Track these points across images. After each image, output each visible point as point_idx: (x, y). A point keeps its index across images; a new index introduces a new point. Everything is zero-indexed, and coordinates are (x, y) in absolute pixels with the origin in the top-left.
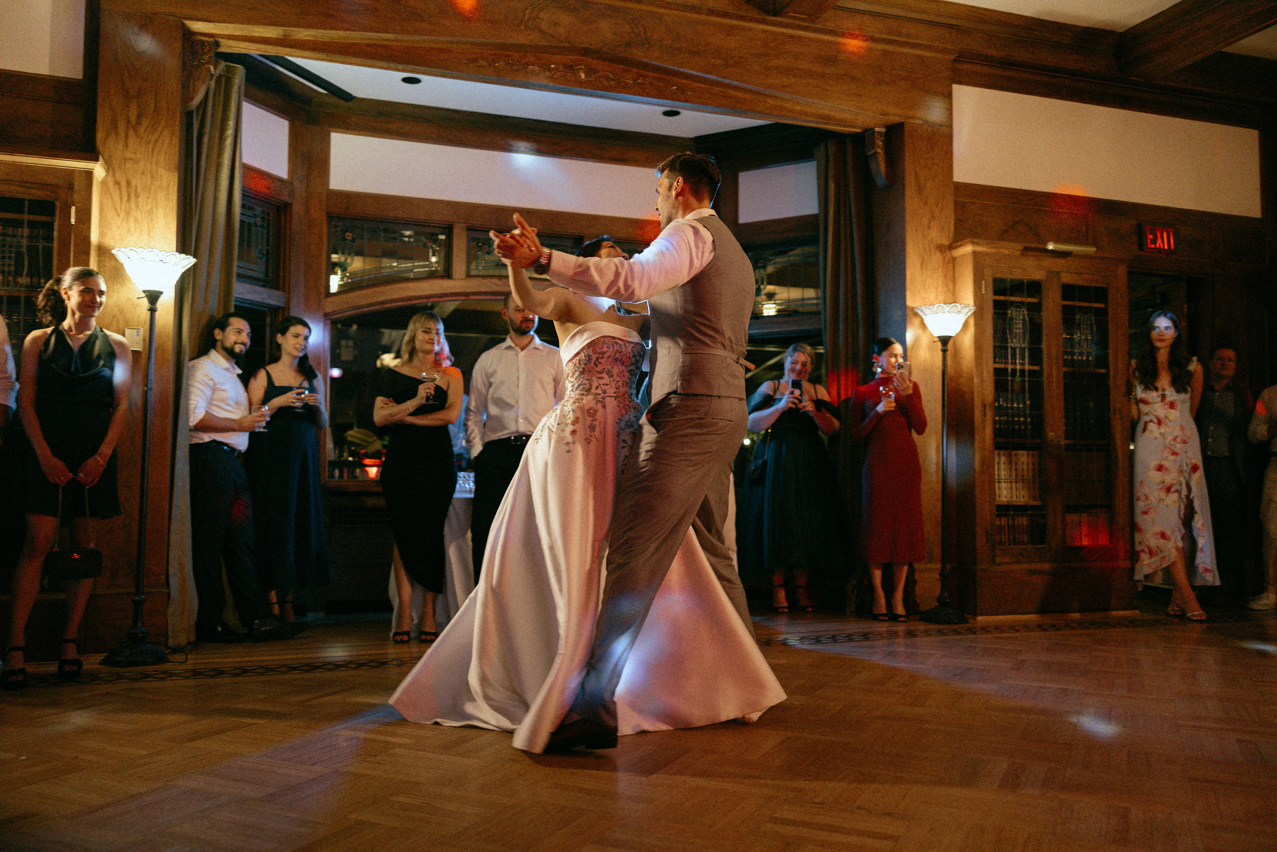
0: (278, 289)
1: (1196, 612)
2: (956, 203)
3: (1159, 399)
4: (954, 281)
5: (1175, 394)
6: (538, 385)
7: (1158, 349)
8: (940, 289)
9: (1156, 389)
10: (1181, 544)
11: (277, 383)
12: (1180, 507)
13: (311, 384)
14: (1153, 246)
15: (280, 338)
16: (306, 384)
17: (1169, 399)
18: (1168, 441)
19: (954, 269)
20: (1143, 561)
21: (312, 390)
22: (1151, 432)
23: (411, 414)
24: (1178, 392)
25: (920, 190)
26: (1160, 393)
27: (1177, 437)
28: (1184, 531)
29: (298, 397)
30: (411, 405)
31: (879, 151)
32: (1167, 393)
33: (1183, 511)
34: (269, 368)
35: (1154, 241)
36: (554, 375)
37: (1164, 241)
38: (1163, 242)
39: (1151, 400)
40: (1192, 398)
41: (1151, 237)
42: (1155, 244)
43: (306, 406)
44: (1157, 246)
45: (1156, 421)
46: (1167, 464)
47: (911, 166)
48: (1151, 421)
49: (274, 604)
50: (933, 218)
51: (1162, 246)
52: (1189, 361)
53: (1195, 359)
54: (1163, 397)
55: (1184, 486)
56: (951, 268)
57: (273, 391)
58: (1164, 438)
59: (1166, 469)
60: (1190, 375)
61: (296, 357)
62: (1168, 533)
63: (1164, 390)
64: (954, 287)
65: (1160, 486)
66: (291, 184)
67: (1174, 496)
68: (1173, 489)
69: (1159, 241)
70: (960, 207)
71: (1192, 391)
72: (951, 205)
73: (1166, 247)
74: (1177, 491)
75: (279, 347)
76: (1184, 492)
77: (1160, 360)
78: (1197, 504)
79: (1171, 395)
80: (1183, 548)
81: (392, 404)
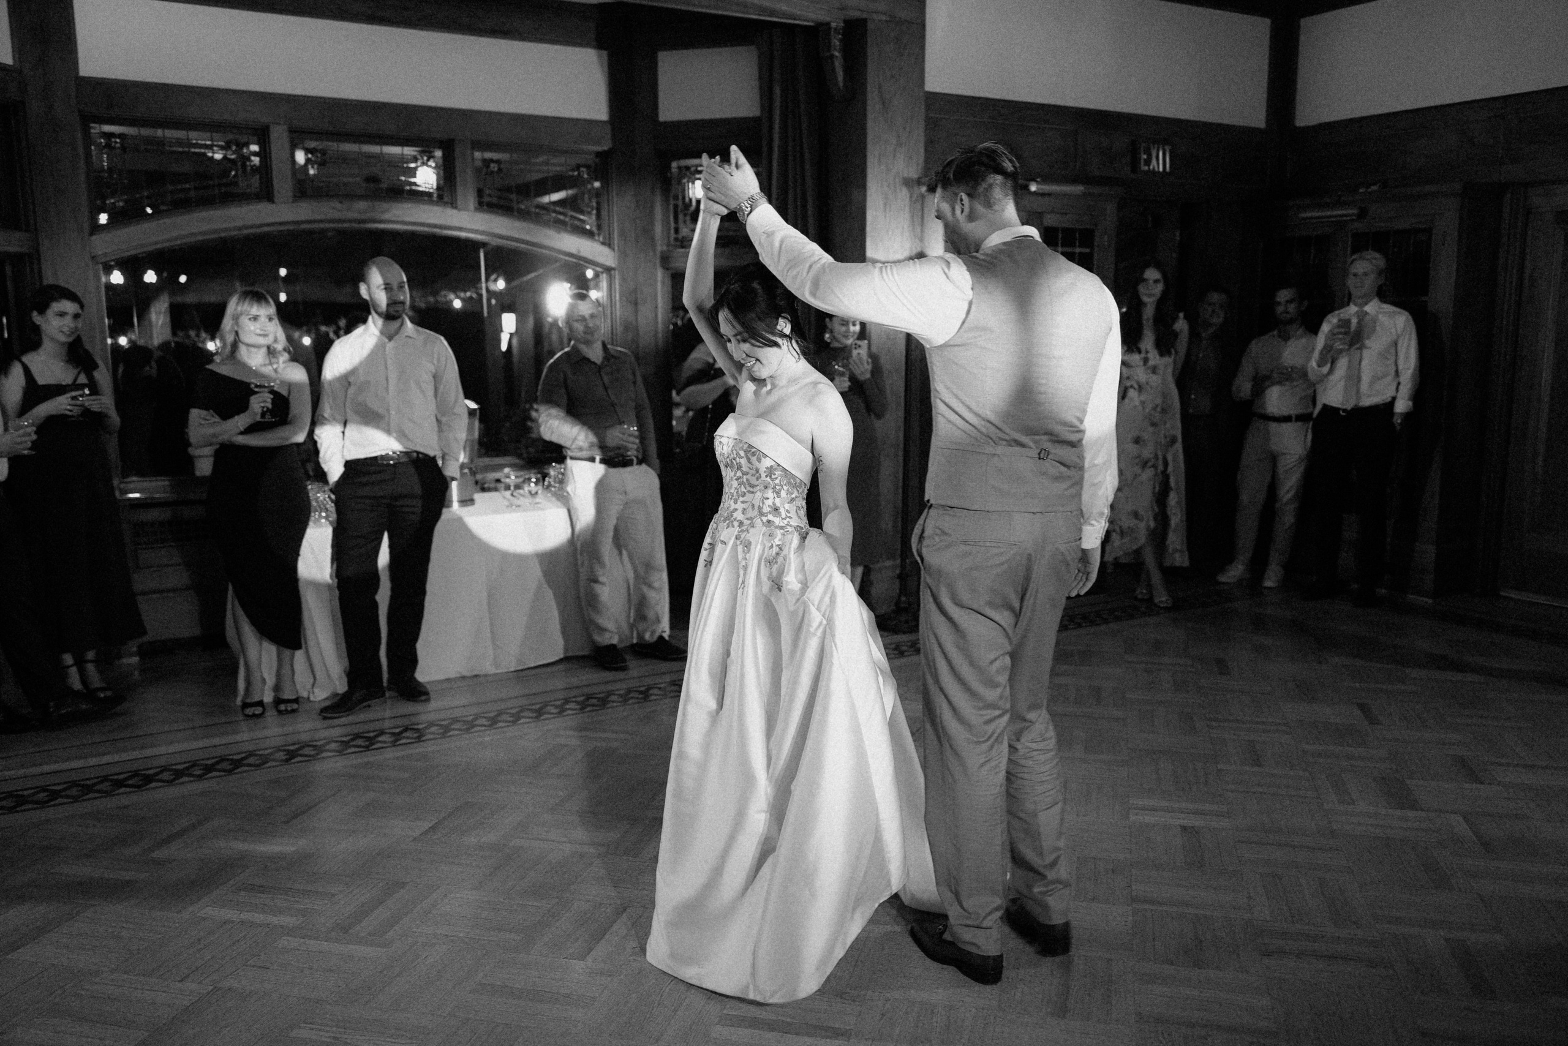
0: (17, 228)
1: (1162, 598)
2: (928, 120)
3: (1142, 363)
4: (922, 224)
5: (1158, 357)
6: (413, 385)
7: (1145, 304)
8: (907, 234)
9: (1140, 352)
10: (1152, 524)
11: (41, 381)
12: (1154, 484)
13: (90, 377)
14: (1146, 168)
15: (36, 318)
16: (83, 379)
17: (1151, 363)
18: (1147, 411)
19: (923, 209)
20: (1113, 542)
21: (95, 391)
22: (1132, 399)
23: (242, 433)
24: (1162, 355)
25: (885, 104)
26: (1143, 355)
27: (1157, 406)
28: (1157, 510)
29: (73, 402)
30: (241, 421)
31: (837, 54)
32: (1150, 355)
33: (1157, 489)
34: (25, 359)
35: (1148, 162)
36: (434, 371)
37: (1160, 162)
38: (1158, 164)
39: (1133, 364)
40: (1175, 362)
41: (1145, 157)
42: (1149, 166)
43: (86, 412)
44: (1151, 167)
45: (1136, 386)
46: (1146, 436)
47: (875, 77)
48: (1132, 387)
49: (68, 667)
50: (899, 145)
51: (1156, 169)
52: (1175, 319)
53: (1181, 315)
54: (1146, 361)
55: (1160, 462)
56: (919, 207)
57: (35, 393)
58: (1144, 408)
59: (1144, 441)
60: (1176, 335)
61: (63, 344)
62: (1142, 512)
63: (1147, 352)
64: (922, 231)
65: (1137, 461)
66: (21, 72)
67: (1149, 473)
68: (1150, 464)
69: (1154, 161)
70: (932, 125)
71: (1176, 352)
72: (922, 124)
73: (1161, 169)
74: (1153, 466)
75: (37, 329)
76: (1161, 468)
77: (1145, 317)
78: (1172, 481)
79: (1154, 358)
80: (1155, 529)
81: (214, 420)
